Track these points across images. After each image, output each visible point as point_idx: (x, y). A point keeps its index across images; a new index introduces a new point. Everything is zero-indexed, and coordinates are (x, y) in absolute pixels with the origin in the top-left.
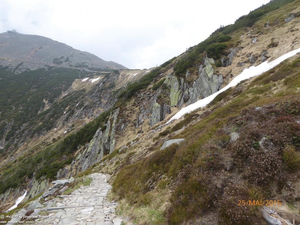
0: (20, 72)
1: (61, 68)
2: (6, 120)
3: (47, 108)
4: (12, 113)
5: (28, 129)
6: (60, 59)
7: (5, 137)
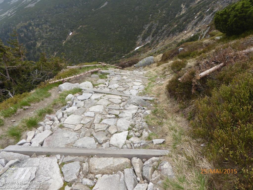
2: (154, 21)
3: (183, 12)
4: (158, 16)
5: (167, 29)
7: (152, 34)
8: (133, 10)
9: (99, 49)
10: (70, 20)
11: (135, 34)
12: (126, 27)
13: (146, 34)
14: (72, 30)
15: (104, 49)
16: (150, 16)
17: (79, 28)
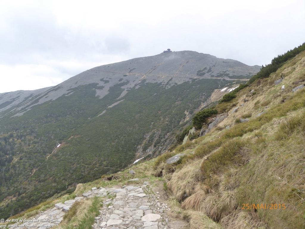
0: (169, 87)
1: (203, 79)
2: (156, 129)
3: (187, 119)
4: (160, 124)
5: (169, 138)
6: (203, 70)
7: (154, 144)
8: (133, 118)
9: (90, 164)
10: (60, 130)
11: (135, 144)
12: (124, 137)
13: (147, 144)
14: (61, 141)
15: (96, 164)
16: (151, 124)
17: (70, 139)
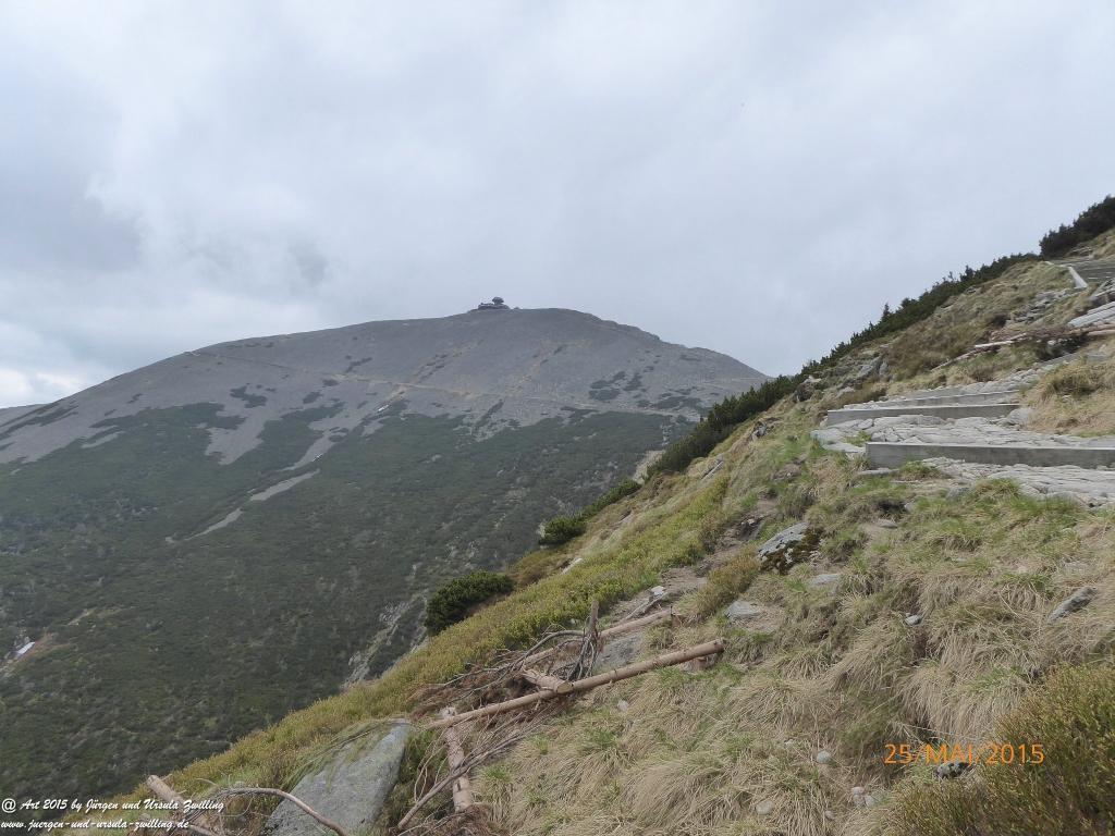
0: (490, 434)
1: (611, 413)
2: (426, 591)
4: (444, 571)
8: (343, 544)
9: (147, 728)
10: (42, 582)
11: (337, 650)
12: (302, 617)
13: (390, 647)
14: (39, 630)
15: (173, 727)
16: (410, 569)
17: (76, 621)
